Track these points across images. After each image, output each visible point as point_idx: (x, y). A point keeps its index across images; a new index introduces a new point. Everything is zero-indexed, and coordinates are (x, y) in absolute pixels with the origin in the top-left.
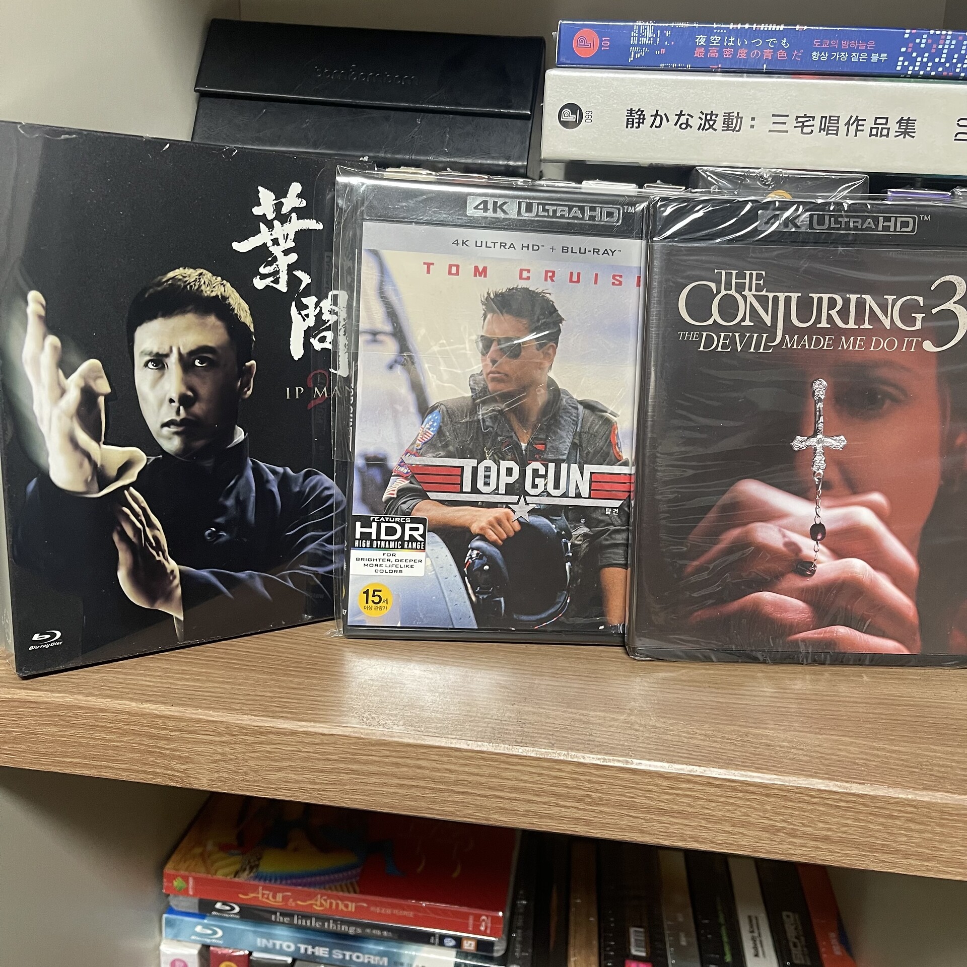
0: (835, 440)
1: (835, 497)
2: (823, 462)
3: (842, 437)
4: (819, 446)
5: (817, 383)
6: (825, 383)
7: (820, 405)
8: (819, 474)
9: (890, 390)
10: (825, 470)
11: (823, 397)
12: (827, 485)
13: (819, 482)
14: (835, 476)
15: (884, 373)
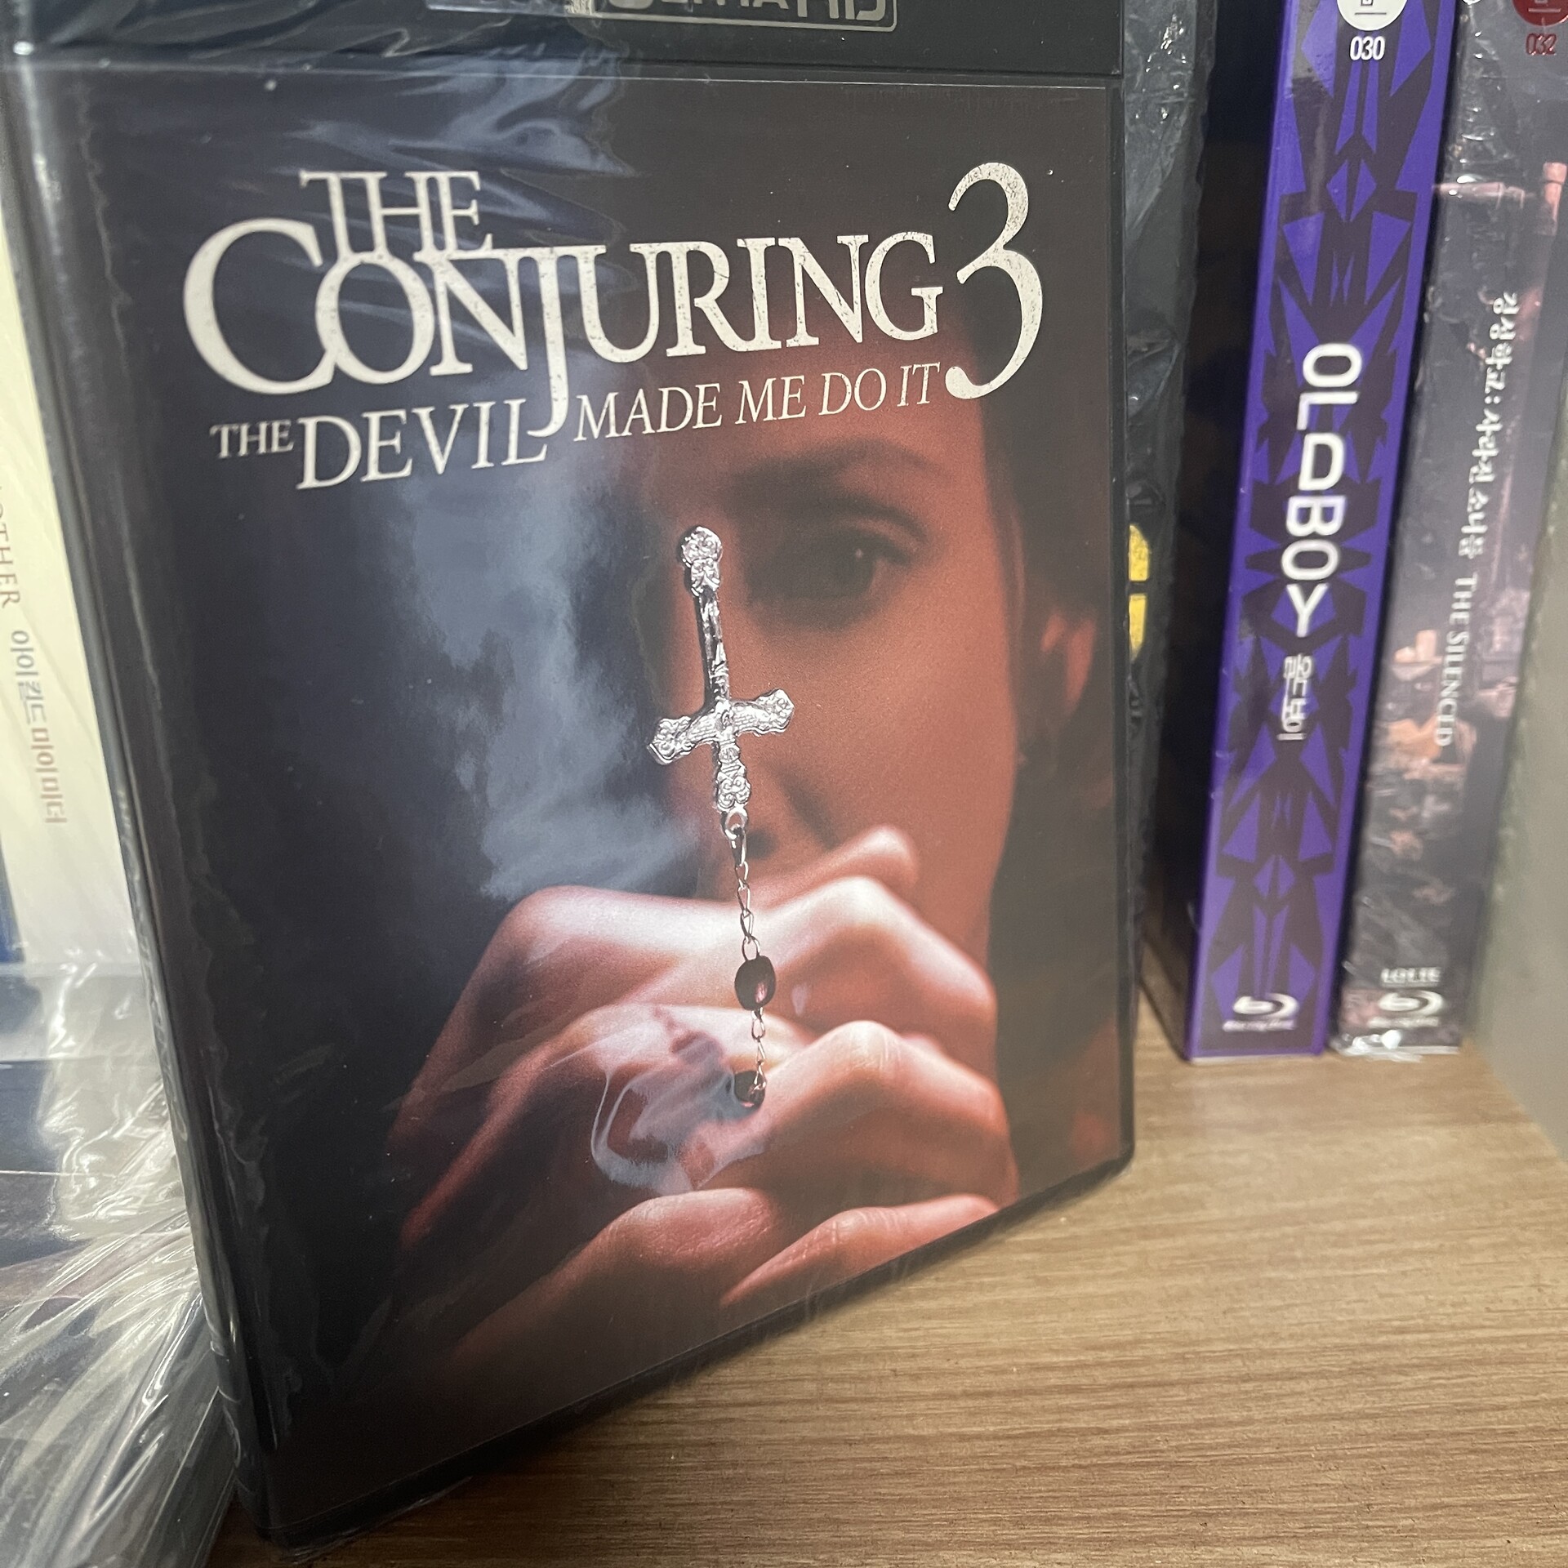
0: (764, 708)
1: (786, 869)
2: (743, 780)
3: (781, 695)
4: (725, 737)
5: (693, 541)
6: (714, 539)
7: (711, 610)
8: (737, 817)
9: (882, 528)
10: (749, 804)
11: (714, 585)
12: (759, 842)
13: (739, 842)
14: (776, 811)
15: (861, 478)
